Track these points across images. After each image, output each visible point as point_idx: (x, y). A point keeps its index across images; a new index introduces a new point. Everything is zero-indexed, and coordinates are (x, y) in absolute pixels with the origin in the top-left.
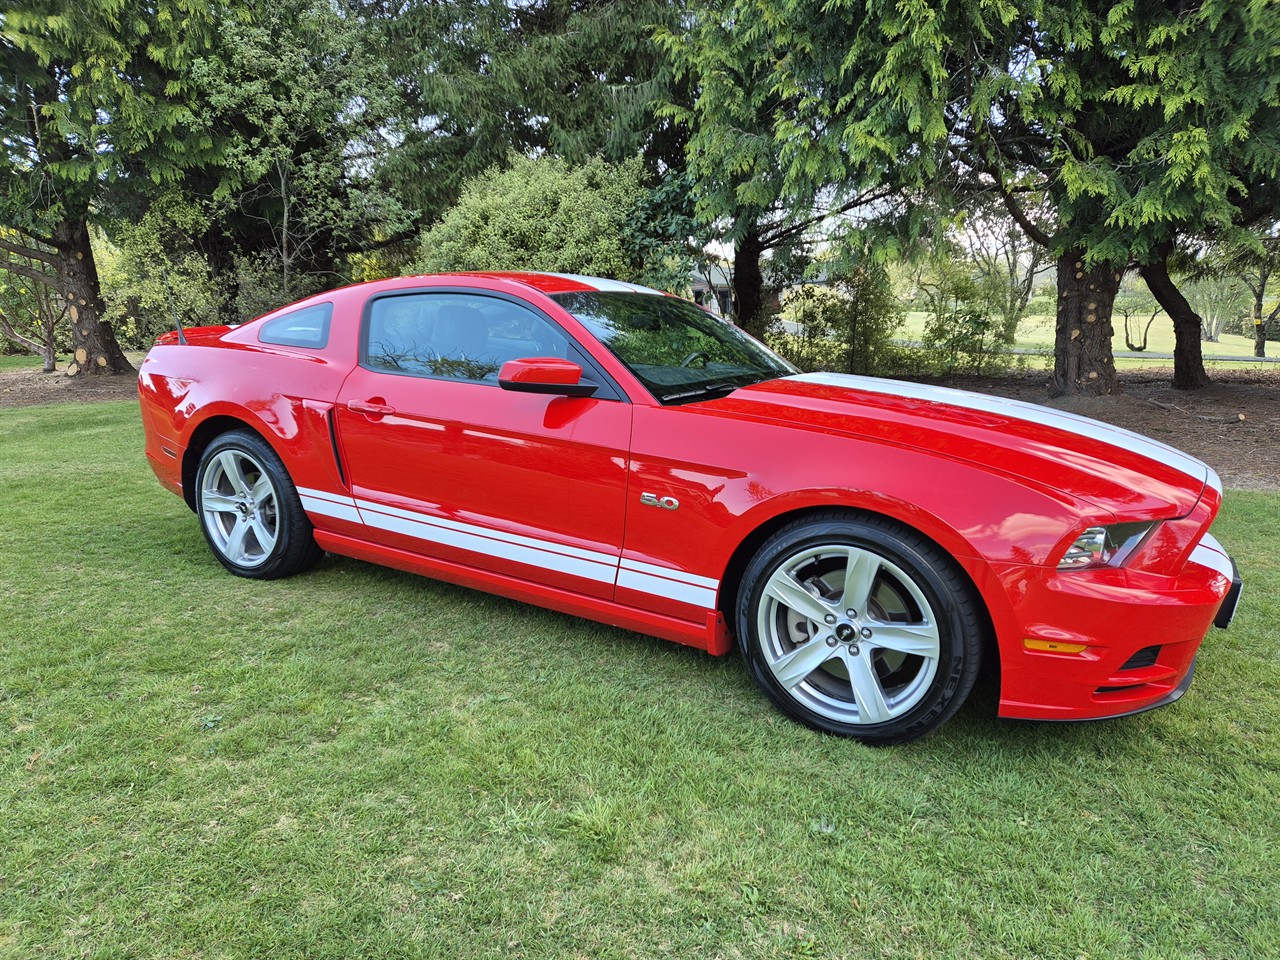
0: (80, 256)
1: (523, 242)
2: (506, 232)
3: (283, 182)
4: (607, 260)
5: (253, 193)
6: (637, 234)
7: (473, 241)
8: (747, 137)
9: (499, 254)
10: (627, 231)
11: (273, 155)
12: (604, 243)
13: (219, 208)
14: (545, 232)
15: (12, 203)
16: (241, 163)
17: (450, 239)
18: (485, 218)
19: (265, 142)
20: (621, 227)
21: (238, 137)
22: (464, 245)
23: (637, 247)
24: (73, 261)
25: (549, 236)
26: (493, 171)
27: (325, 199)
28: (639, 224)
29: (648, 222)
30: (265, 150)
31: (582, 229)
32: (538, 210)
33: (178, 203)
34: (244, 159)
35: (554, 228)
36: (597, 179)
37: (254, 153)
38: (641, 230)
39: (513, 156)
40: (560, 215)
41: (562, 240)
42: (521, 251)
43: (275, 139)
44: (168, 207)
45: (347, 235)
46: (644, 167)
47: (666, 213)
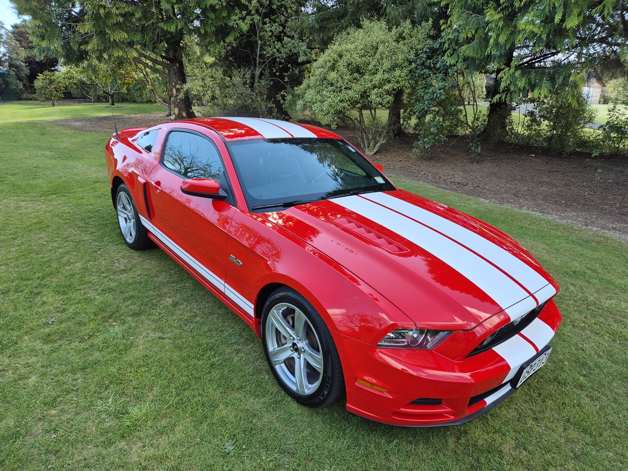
0: (178, 65)
1: (358, 70)
2: (349, 64)
3: (258, 32)
4: (398, 82)
5: (244, 39)
6: (418, 67)
7: (333, 68)
8: (474, 17)
9: (344, 77)
10: (414, 65)
11: (251, 20)
12: (398, 72)
13: (228, 46)
14: (369, 65)
15: (146, 41)
16: (237, 24)
17: (323, 67)
18: (341, 56)
19: (249, 13)
20: (410, 63)
21: (237, 11)
22: (328, 71)
23: (417, 75)
24: (175, 68)
25: (371, 67)
26: (351, 30)
27: (274, 42)
28: (421, 61)
29: (427, 60)
30: (248, 17)
31: (387, 64)
32: (368, 52)
33: (213, 43)
34: (239, 22)
35: (373, 63)
36: (404, 35)
37: (243, 19)
38: (423, 64)
39: (363, 21)
40: (378, 56)
41: (377, 70)
42: (356, 75)
43: (253, 12)
44: (209, 45)
45: (283, 61)
46: (432, 27)
47: (438, 55)
